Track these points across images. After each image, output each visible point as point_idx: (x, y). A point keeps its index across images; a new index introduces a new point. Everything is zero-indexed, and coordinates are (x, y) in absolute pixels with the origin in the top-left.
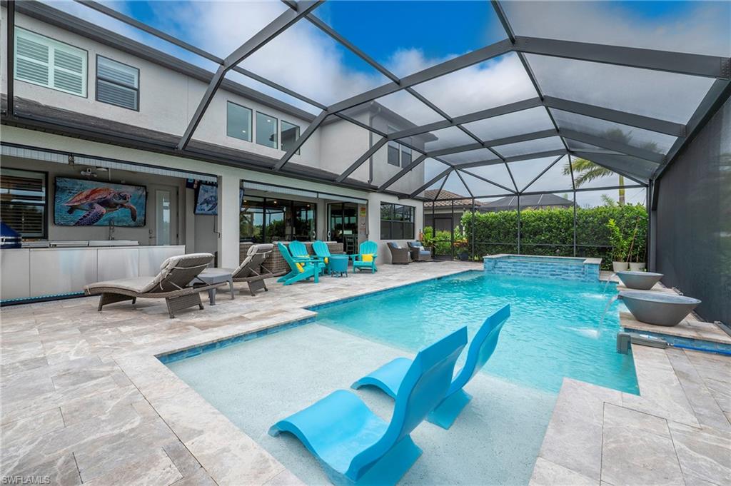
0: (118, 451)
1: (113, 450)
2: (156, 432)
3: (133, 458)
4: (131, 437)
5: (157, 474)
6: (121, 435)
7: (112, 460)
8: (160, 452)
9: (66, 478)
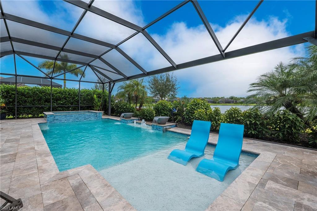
0: (277, 200)
1: (278, 202)
2: (259, 194)
3: (275, 194)
4: (268, 200)
5: (273, 186)
6: (270, 204)
7: (282, 199)
8: (266, 188)
9: (300, 207)
